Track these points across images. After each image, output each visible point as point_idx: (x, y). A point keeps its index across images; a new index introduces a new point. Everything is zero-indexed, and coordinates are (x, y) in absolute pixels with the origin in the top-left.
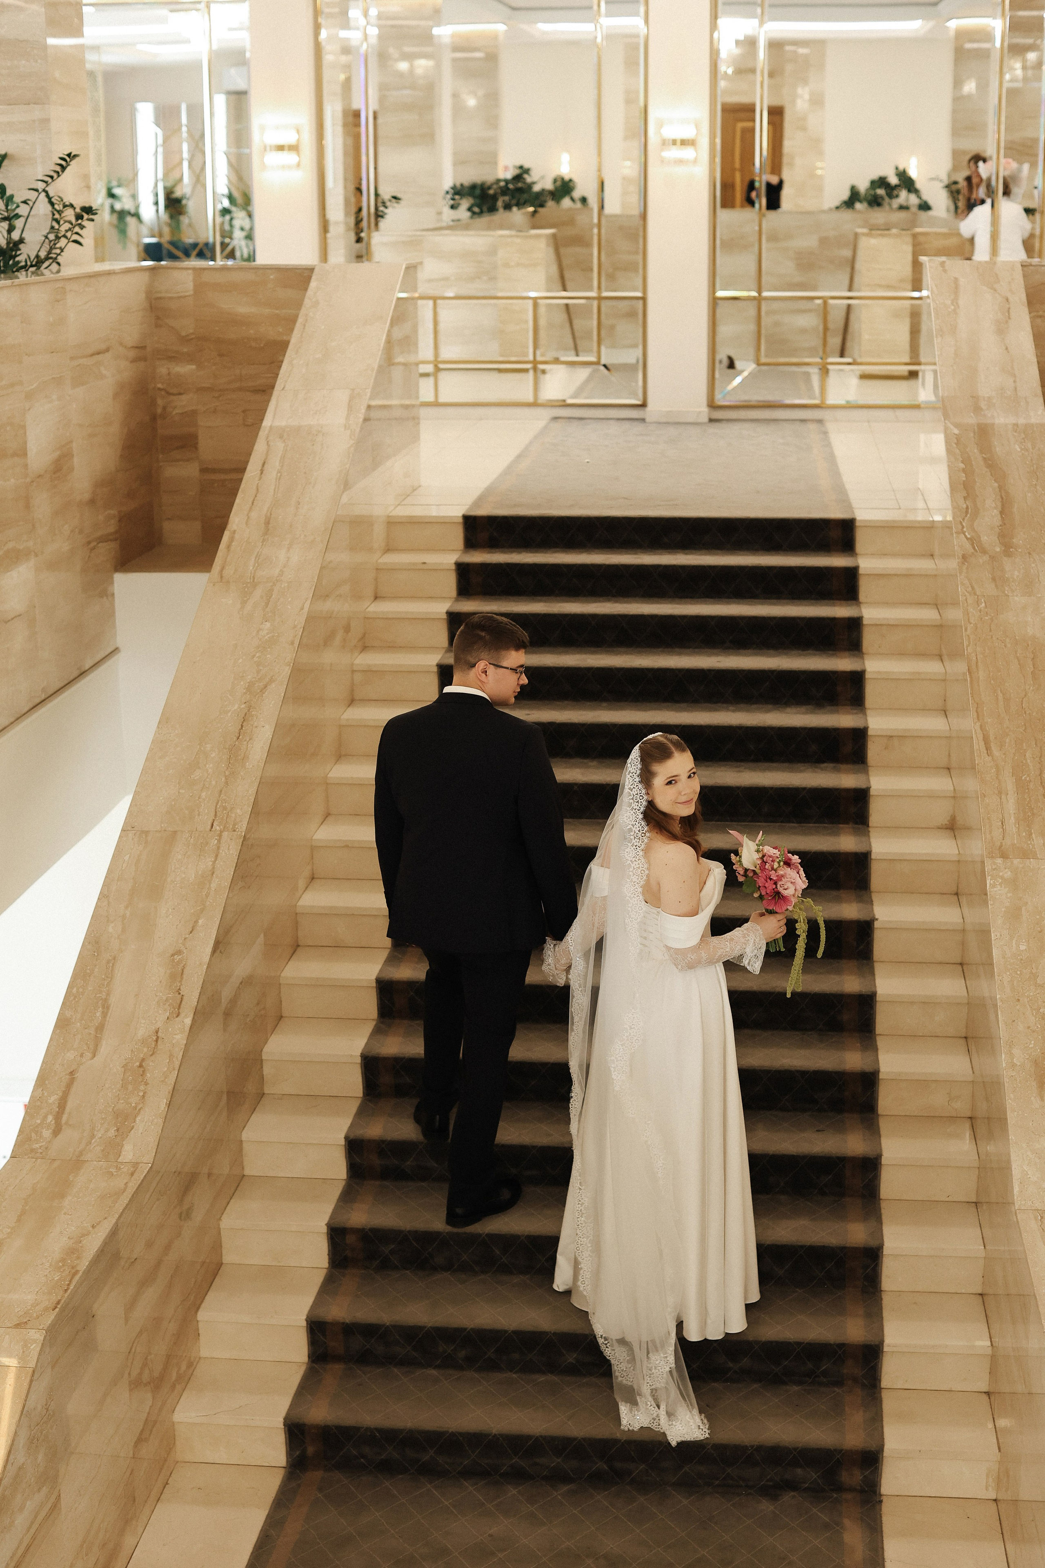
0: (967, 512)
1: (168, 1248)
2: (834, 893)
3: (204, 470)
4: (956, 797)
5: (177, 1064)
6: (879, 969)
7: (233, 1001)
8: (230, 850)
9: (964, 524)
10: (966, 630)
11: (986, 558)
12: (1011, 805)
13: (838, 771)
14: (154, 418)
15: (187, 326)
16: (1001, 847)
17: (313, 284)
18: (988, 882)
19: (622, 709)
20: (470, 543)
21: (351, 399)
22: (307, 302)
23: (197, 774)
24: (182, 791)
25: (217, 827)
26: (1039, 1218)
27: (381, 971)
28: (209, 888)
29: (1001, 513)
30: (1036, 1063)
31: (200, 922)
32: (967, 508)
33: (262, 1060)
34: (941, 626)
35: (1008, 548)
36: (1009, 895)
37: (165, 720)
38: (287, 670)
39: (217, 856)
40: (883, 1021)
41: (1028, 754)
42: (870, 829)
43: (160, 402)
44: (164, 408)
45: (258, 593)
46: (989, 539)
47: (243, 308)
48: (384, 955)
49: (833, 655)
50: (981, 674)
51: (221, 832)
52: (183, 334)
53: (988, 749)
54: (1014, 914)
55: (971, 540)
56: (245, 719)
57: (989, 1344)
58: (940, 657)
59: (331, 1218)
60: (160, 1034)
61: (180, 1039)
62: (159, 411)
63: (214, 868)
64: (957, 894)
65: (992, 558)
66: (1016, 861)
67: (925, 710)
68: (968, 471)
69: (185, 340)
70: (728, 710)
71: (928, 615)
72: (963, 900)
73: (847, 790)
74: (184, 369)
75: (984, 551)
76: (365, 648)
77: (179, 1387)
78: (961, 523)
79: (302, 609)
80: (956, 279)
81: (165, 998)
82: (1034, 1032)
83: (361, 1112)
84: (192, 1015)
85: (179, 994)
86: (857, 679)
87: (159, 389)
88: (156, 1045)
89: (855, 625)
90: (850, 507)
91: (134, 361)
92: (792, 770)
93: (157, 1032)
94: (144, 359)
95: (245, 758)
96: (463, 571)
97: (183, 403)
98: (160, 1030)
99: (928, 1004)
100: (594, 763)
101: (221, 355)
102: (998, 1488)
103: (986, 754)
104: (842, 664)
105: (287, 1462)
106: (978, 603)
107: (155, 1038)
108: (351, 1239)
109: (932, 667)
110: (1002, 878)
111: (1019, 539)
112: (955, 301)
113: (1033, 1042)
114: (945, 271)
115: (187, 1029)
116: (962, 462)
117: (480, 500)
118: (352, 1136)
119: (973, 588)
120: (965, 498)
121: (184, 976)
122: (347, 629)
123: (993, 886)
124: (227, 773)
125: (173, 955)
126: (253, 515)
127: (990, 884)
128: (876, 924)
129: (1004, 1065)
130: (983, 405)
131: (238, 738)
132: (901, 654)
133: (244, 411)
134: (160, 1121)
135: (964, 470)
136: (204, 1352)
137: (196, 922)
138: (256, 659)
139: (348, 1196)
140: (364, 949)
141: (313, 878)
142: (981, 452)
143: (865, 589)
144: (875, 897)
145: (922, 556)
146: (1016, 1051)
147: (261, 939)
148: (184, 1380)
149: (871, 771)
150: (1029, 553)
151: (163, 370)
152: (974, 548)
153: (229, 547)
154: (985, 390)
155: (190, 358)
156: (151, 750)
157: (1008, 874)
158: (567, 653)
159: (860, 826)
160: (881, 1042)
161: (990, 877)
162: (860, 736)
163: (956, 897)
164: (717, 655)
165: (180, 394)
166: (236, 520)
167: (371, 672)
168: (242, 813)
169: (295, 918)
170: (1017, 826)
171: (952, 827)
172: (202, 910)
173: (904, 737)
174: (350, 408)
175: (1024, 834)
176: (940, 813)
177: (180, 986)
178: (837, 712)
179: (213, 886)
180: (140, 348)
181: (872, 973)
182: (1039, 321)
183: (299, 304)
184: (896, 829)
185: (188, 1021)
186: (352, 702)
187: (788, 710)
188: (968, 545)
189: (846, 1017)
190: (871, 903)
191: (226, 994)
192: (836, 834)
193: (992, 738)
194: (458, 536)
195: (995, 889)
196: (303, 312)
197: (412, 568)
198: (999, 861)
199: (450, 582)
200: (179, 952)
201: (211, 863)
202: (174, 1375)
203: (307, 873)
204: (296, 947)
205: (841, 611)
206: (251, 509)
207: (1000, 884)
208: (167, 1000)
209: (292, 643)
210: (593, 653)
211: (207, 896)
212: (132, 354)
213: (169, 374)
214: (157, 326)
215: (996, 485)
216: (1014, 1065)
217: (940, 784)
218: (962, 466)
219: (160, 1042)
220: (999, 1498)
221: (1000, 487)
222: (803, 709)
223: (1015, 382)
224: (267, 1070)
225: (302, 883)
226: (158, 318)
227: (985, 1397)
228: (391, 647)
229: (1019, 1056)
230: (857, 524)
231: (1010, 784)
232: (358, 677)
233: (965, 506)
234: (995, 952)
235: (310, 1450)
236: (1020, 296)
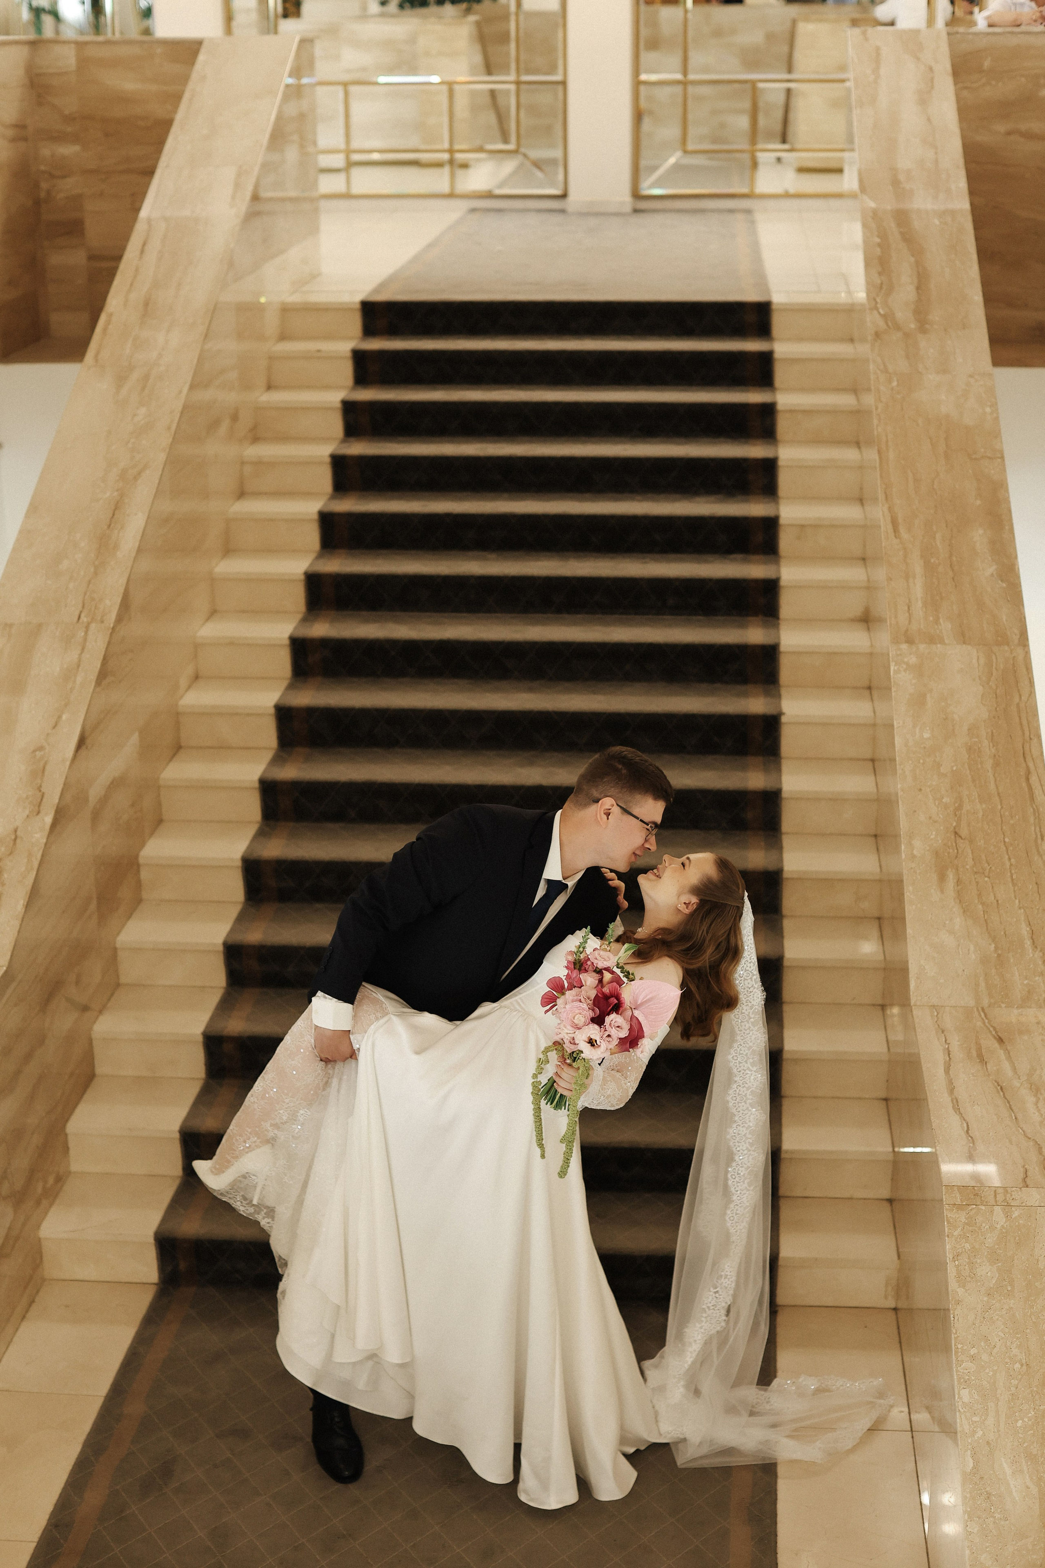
0: (881, 288)
1: (28, 1057)
2: (742, 688)
3: (92, 258)
4: (870, 588)
5: (36, 864)
6: (786, 766)
7: (104, 800)
8: (97, 643)
9: (878, 300)
10: (877, 408)
11: (899, 334)
12: (918, 589)
13: (749, 562)
14: (37, 202)
15: (70, 104)
16: (907, 630)
17: (201, 57)
18: (892, 668)
19: (522, 499)
20: (369, 331)
21: (239, 175)
22: (194, 76)
23: (65, 564)
24: (49, 582)
25: (84, 619)
26: (936, 1013)
27: (265, 771)
28: (75, 682)
29: (918, 288)
30: (937, 853)
31: (64, 717)
32: (882, 283)
33: (138, 866)
34: (858, 412)
35: (923, 325)
36: (914, 681)
37: (33, 509)
38: (162, 457)
39: (83, 649)
40: (789, 820)
41: (938, 536)
42: (781, 622)
43: (44, 185)
44: (48, 192)
45: (135, 376)
46: (904, 315)
47: (129, 84)
48: (269, 755)
49: (746, 443)
50: (892, 455)
51: (89, 624)
52: (67, 112)
53: (896, 530)
54: (919, 701)
55: (884, 317)
56: (117, 507)
57: (891, 1149)
58: (858, 444)
59: (207, 1027)
60: (18, 833)
61: (39, 837)
62: (43, 195)
63: (80, 661)
64: (869, 688)
65: (907, 335)
66: (922, 647)
67: (840, 498)
68: (884, 245)
69: (70, 119)
70: (633, 499)
71: (846, 400)
72: (875, 693)
73: (756, 581)
74: (68, 150)
75: (898, 328)
76: (256, 440)
77: (45, 1202)
78: (875, 300)
79: (180, 392)
80: (878, 49)
81: (24, 796)
82: (935, 822)
83: (241, 918)
84: (53, 813)
85: (40, 791)
86: (769, 467)
87: (43, 172)
88: (15, 843)
89: (768, 411)
90: (768, 291)
91: (13, 140)
92: (699, 562)
93: (16, 831)
94: (25, 139)
95: (116, 547)
96: (359, 358)
97: (68, 186)
98: (19, 830)
99: (837, 800)
100: (493, 556)
101: (107, 135)
102: (897, 1296)
103: (894, 538)
104: (755, 451)
105: (160, 1278)
106: (890, 381)
107: (13, 837)
108: (227, 1048)
109: (850, 455)
110: (907, 664)
111: (936, 315)
112: (876, 70)
113: (934, 833)
114: (866, 39)
115: (48, 827)
116: (878, 236)
117: (382, 286)
118: (230, 941)
119: (885, 366)
120: (880, 274)
121: (46, 773)
122: (235, 418)
123: (897, 672)
124: (97, 563)
125: (34, 751)
126: (133, 296)
127: (894, 670)
128: (784, 719)
129: (903, 856)
130: (902, 177)
131: (109, 526)
132: (817, 440)
133: (133, 195)
134: (17, 923)
135: (879, 245)
136: (75, 1167)
137: (60, 717)
138: (130, 445)
139: (226, 1005)
140: (248, 750)
141: (197, 677)
142: (899, 225)
143: (780, 374)
144: (783, 692)
145: (842, 340)
146: (917, 843)
147: (135, 738)
148: (51, 1195)
149: (783, 562)
150: (945, 330)
151: (46, 151)
152: (887, 325)
153: (105, 330)
154: (904, 163)
155: (75, 139)
156: (17, 540)
157: (913, 660)
158: (467, 442)
159: (771, 619)
160: (786, 841)
161: (894, 664)
162: (771, 525)
163: (867, 692)
164: (624, 443)
165: (64, 177)
166: (114, 302)
167: (259, 463)
168: (111, 604)
169: (177, 717)
170: (924, 609)
171: (866, 620)
172: (66, 705)
173: (817, 526)
174: (237, 186)
175: (931, 619)
176: (854, 605)
177: (41, 784)
178: (747, 501)
179: (79, 679)
180: (20, 126)
181: (779, 770)
182: (965, 93)
183: (185, 79)
184: (809, 622)
185: (49, 819)
186: (241, 494)
187: (698, 499)
188: (881, 323)
189: (749, 815)
190: (779, 696)
191: (95, 793)
192: (742, 626)
193: (900, 520)
194: (355, 323)
195: (899, 676)
196: (191, 85)
197: (308, 357)
198: (904, 646)
199: (347, 371)
200: (41, 748)
201: (77, 656)
202: (40, 1190)
203: (190, 670)
204: (177, 749)
205: (754, 397)
206: (129, 291)
207: (905, 670)
208: (27, 798)
209: (169, 428)
210: (495, 442)
211: (72, 689)
212: (10, 133)
213: (52, 156)
214: (40, 104)
215: (912, 259)
216: (914, 857)
217: (854, 574)
218: (878, 240)
219: (18, 841)
220: (899, 1306)
221: (917, 263)
222: (712, 498)
223: (936, 153)
224: (144, 875)
225: (183, 682)
226: (39, 96)
227: (886, 1205)
228: (284, 438)
229: (919, 846)
230: (774, 307)
231: (918, 568)
232: (248, 469)
233: (879, 282)
234: (898, 741)
235: (183, 1266)
236: (944, 65)
